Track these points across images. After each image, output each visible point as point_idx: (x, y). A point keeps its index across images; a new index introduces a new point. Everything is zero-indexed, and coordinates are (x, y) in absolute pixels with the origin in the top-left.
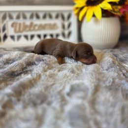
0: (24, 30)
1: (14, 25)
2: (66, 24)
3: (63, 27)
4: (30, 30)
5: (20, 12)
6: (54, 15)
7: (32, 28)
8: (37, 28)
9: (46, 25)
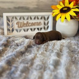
0: (23, 26)
1: (18, 23)
2: (46, 22)
3: (45, 24)
4: (26, 26)
5: (21, 16)
6: (40, 18)
7: (28, 25)
8: (30, 25)
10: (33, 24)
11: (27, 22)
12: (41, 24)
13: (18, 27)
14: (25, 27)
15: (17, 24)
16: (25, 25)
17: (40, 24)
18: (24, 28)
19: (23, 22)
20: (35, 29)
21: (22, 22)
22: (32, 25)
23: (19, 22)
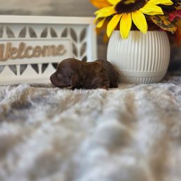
10: (40, 51)
11: (22, 45)
12: (65, 52)
17: (61, 52)
18: (11, 62)
20: (45, 66)
22: (37, 53)
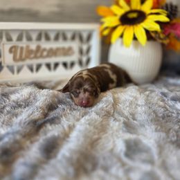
0: (28, 57)
1: (13, 50)
2: (85, 47)
4: (36, 57)
5: (22, 31)
6: (69, 35)
7: (39, 54)
8: (45, 53)
9: (58, 49)
13: (15, 59)
14: (31, 59)
15: (11, 51)
16: (32, 56)
19: (28, 47)
20: (56, 65)
21: (24, 46)
23: (18, 47)
